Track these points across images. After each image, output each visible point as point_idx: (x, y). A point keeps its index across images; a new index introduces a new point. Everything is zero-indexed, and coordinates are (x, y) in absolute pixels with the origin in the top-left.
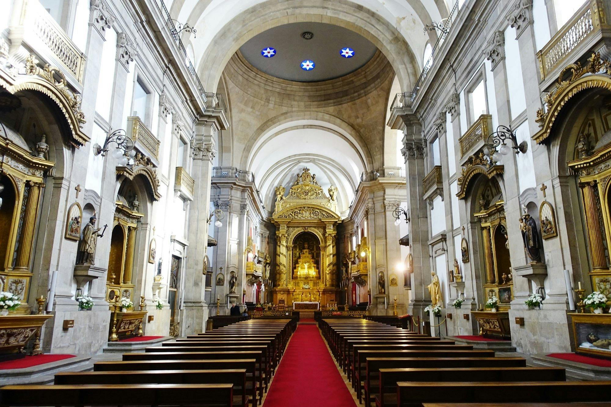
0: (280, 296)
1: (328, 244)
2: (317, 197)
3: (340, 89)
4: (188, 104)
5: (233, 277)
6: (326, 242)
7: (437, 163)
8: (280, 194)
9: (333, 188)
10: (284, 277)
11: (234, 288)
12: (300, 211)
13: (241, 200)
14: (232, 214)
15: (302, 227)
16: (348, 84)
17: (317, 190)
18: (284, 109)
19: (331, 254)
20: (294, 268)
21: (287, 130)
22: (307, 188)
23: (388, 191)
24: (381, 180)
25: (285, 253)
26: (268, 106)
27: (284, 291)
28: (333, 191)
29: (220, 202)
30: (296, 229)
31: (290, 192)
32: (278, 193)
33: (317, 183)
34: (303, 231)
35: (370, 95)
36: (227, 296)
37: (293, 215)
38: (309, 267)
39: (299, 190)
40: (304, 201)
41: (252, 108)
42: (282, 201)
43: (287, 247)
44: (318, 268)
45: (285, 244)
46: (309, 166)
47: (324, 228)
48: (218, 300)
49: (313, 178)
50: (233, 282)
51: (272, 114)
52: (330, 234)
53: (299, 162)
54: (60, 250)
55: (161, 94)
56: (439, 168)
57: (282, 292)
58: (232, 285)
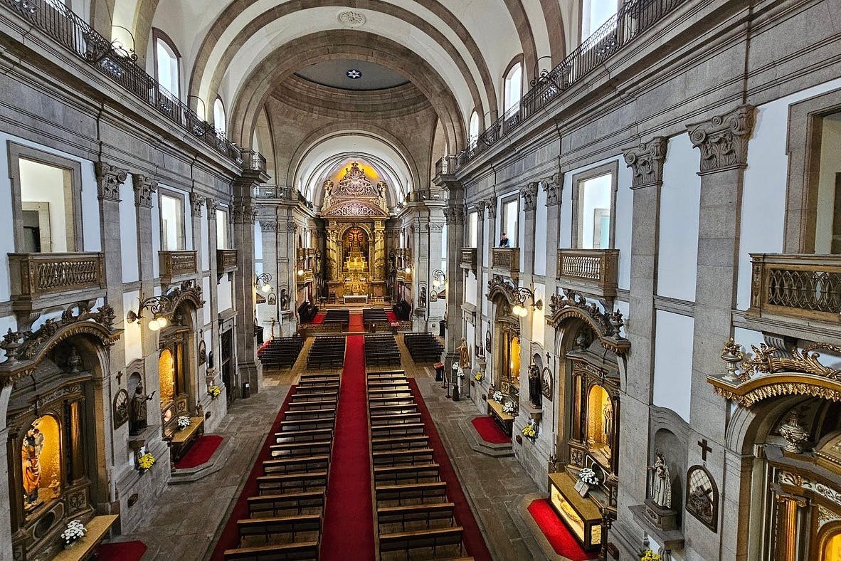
1: (376, 240)
2: (365, 193)
3: (389, 101)
5: (284, 296)
6: (374, 238)
7: (474, 245)
8: (328, 190)
9: (381, 183)
10: (335, 271)
11: (286, 305)
13: (288, 218)
14: (279, 233)
16: (397, 96)
17: (366, 185)
18: (330, 119)
19: (379, 250)
20: (345, 260)
21: (333, 137)
22: (356, 183)
23: (432, 213)
24: (427, 203)
25: (334, 248)
26: (311, 116)
27: (335, 285)
28: (382, 186)
29: (266, 223)
31: (339, 187)
32: (326, 188)
33: (366, 178)
35: (419, 113)
38: (359, 261)
40: (352, 197)
41: (294, 119)
43: (336, 242)
44: (367, 260)
45: (334, 240)
47: (373, 223)
49: (362, 173)
51: (317, 124)
52: (378, 231)
53: (347, 158)
54: (112, 443)
55: (191, 190)
56: (475, 251)
58: (283, 302)
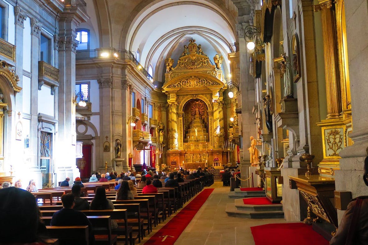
0: (172, 159)
1: (214, 109)
2: (202, 66)
4: (46, 6)
5: (118, 144)
6: (213, 108)
8: (169, 65)
9: (218, 56)
10: (176, 141)
11: (119, 153)
12: (187, 80)
13: (121, 76)
14: (114, 89)
15: (190, 95)
17: (203, 59)
19: (217, 119)
21: (163, 8)
22: (194, 58)
25: (175, 120)
27: (175, 154)
28: (218, 59)
29: (103, 80)
30: (186, 97)
31: (178, 63)
32: (167, 64)
33: (203, 52)
34: (192, 98)
36: (113, 160)
37: (182, 84)
38: (199, 132)
39: (186, 61)
40: (191, 70)
42: (171, 72)
43: (177, 114)
44: (207, 131)
45: (175, 111)
46: (195, 37)
47: (211, 95)
48: (106, 164)
49: (199, 48)
50: (118, 148)
52: (215, 101)
53: (184, 35)
55: (15, 5)
57: (174, 155)
58: (117, 150)
